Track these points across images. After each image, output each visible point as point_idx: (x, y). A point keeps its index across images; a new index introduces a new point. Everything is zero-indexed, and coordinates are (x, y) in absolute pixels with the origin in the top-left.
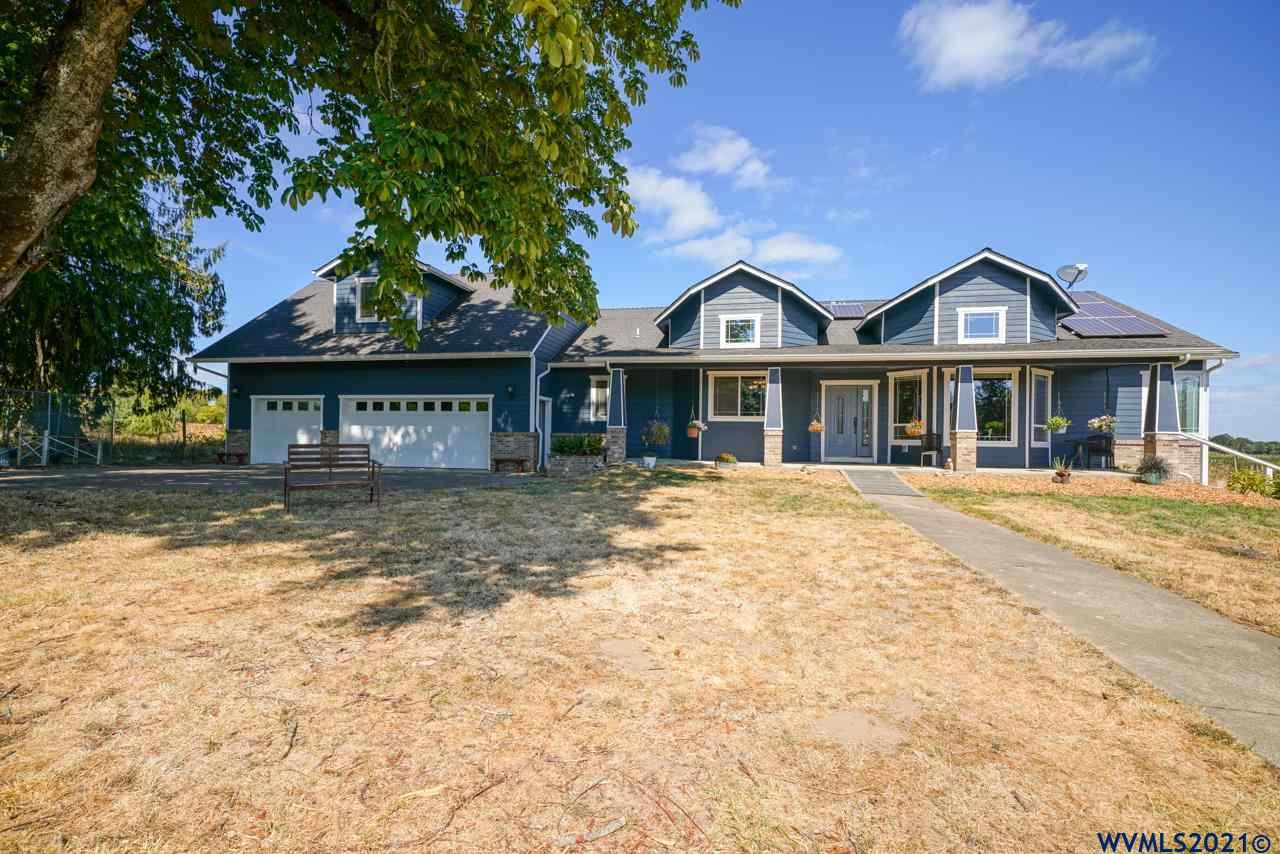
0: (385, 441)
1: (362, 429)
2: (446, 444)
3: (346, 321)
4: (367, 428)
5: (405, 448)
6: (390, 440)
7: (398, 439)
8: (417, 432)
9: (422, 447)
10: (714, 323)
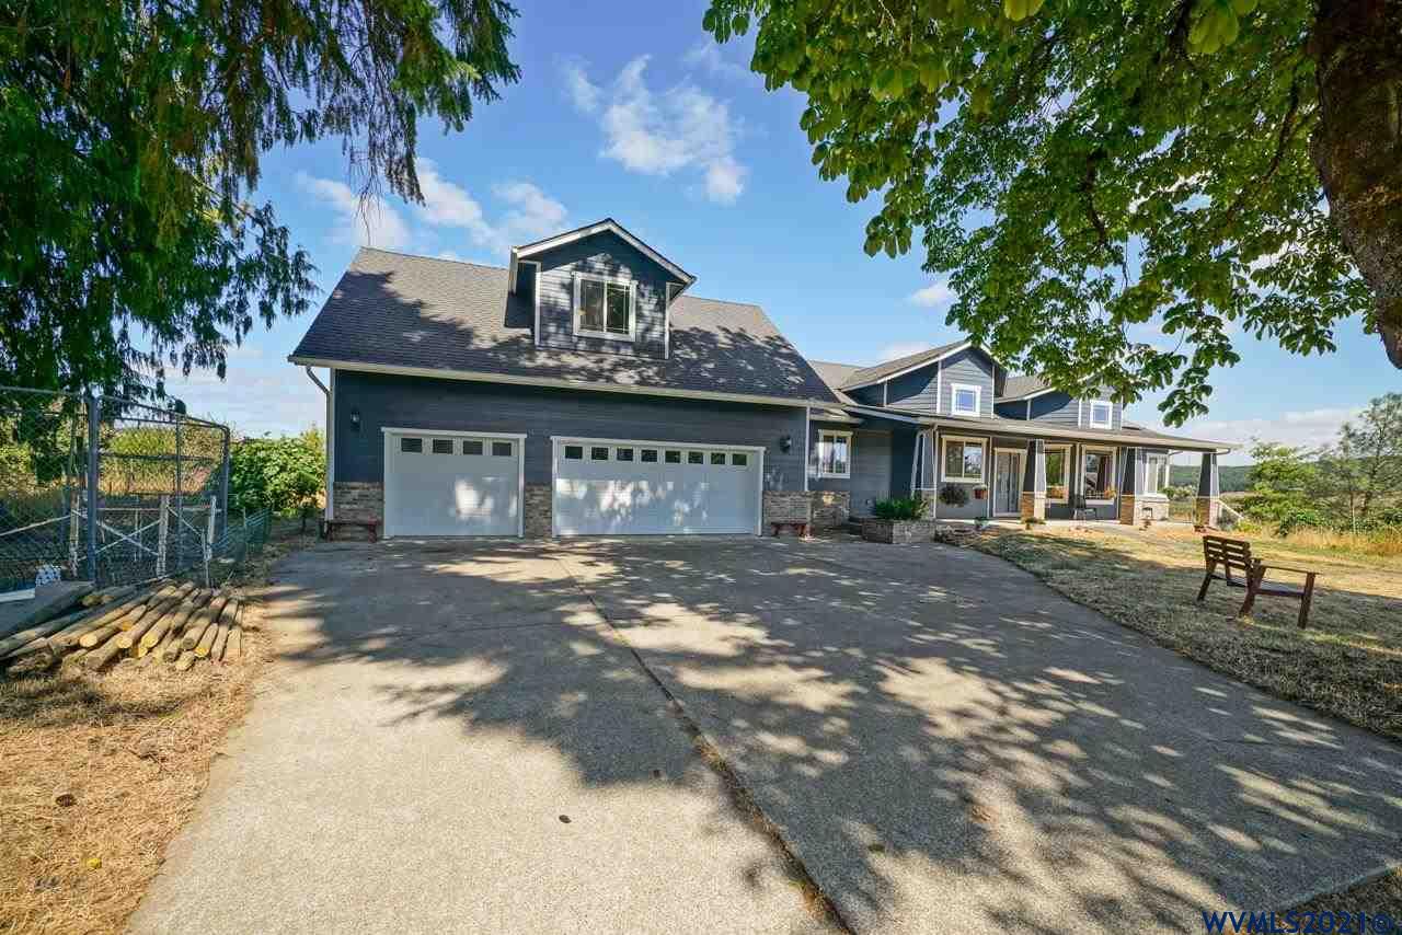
0: (605, 501)
1: (571, 483)
2: (691, 505)
3: (552, 329)
4: (576, 483)
5: (636, 510)
6: (615, 499)
7: (625, 497)
8: (653, 489)
9: (660, 508)
10: (947, 391)
